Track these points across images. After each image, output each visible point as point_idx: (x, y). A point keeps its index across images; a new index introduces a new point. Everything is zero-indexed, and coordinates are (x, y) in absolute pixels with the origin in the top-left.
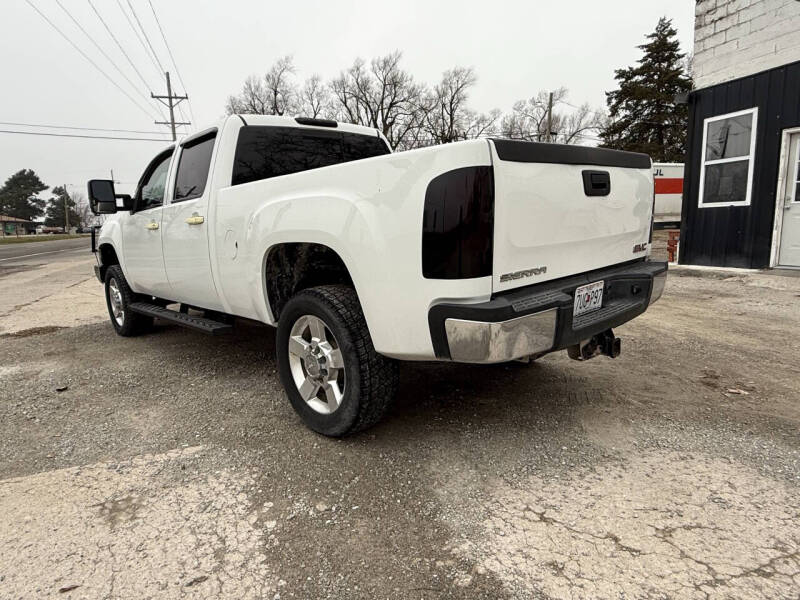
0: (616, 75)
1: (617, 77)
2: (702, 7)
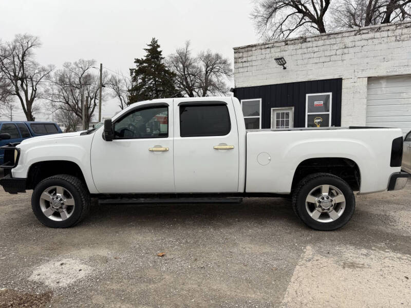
1: (135, 62)
2: (237, 55)
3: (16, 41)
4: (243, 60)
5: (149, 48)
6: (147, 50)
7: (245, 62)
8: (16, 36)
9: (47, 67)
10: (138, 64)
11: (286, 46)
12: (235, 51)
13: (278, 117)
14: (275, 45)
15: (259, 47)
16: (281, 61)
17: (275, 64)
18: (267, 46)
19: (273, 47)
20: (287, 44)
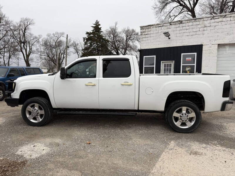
0: (86, 33)
1: (86, 34)
2: (142, 31)
3: (21, 21)
4: (145, 34)
5: (94, 26)
6: (93, 27)
7: (147, 34)
8: (21, 19)
9: (37, 36)
10: (88, 35)
11: (171, 26)
12: (141, 28)
13: (165, 66)
14: (164, 25)
15: (155, 26)
16: (167, 34)
17: (163, 36)
18: (159, 26)
19: (163, 26)
20: (171, 25)
